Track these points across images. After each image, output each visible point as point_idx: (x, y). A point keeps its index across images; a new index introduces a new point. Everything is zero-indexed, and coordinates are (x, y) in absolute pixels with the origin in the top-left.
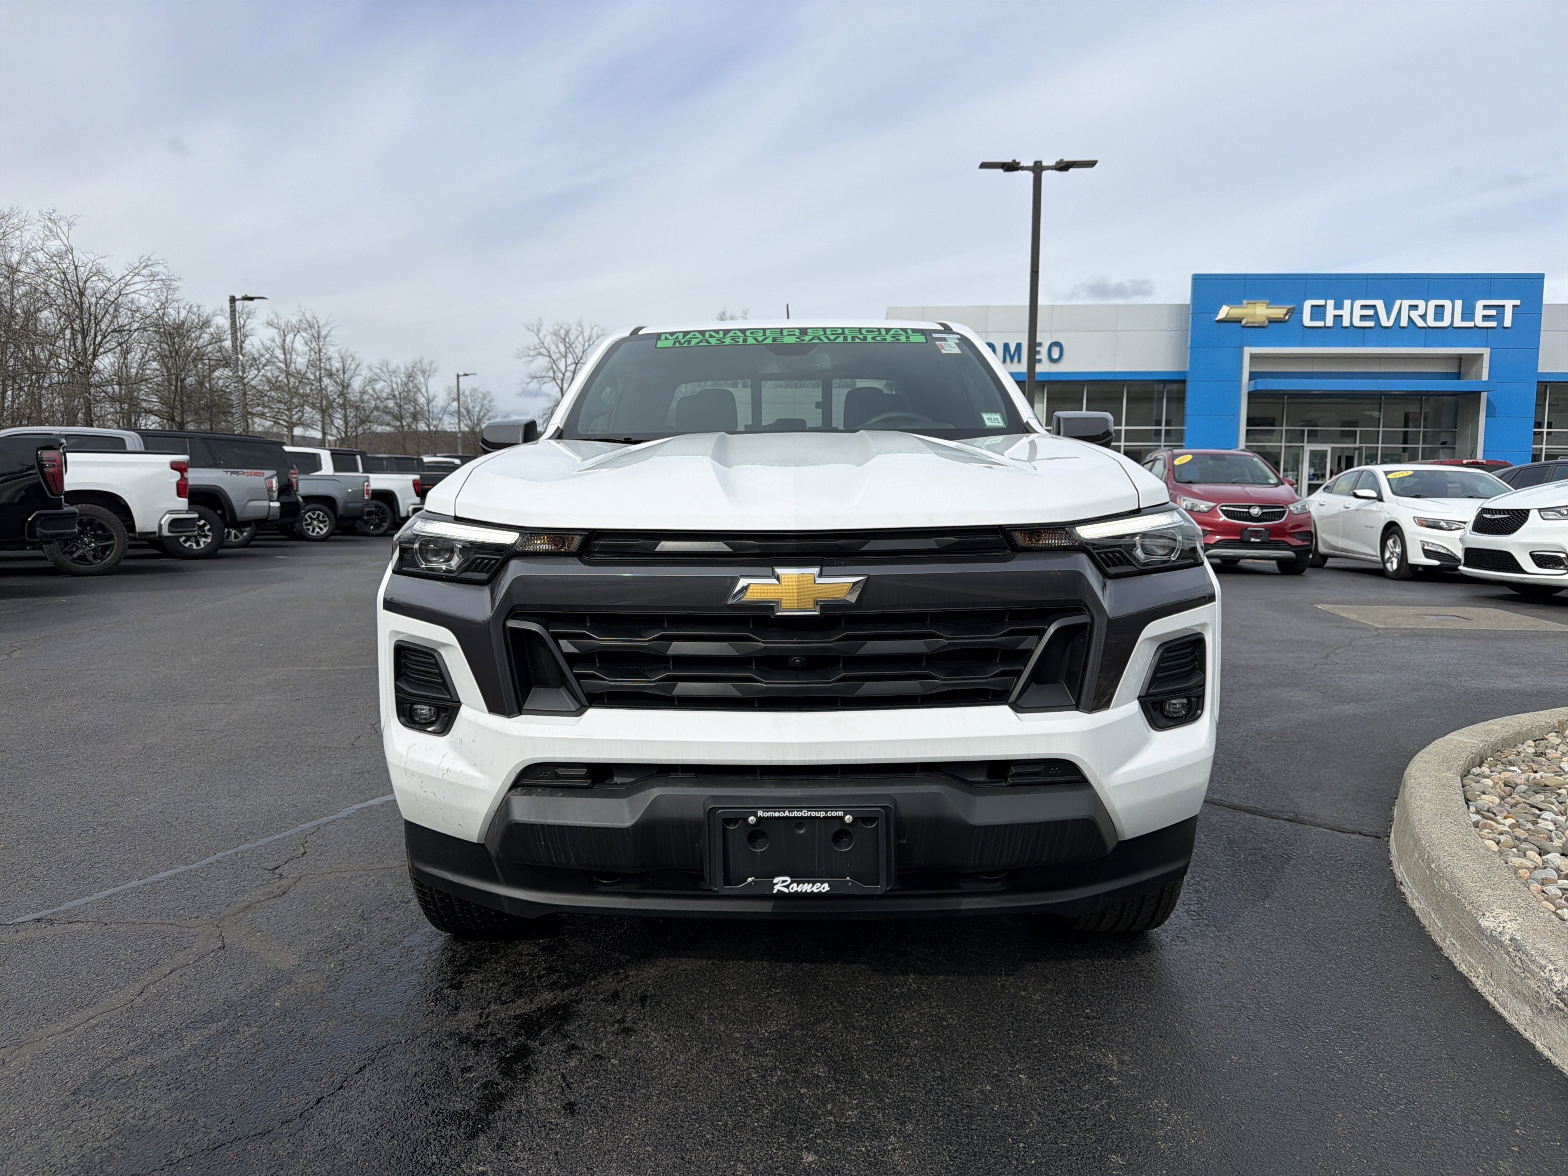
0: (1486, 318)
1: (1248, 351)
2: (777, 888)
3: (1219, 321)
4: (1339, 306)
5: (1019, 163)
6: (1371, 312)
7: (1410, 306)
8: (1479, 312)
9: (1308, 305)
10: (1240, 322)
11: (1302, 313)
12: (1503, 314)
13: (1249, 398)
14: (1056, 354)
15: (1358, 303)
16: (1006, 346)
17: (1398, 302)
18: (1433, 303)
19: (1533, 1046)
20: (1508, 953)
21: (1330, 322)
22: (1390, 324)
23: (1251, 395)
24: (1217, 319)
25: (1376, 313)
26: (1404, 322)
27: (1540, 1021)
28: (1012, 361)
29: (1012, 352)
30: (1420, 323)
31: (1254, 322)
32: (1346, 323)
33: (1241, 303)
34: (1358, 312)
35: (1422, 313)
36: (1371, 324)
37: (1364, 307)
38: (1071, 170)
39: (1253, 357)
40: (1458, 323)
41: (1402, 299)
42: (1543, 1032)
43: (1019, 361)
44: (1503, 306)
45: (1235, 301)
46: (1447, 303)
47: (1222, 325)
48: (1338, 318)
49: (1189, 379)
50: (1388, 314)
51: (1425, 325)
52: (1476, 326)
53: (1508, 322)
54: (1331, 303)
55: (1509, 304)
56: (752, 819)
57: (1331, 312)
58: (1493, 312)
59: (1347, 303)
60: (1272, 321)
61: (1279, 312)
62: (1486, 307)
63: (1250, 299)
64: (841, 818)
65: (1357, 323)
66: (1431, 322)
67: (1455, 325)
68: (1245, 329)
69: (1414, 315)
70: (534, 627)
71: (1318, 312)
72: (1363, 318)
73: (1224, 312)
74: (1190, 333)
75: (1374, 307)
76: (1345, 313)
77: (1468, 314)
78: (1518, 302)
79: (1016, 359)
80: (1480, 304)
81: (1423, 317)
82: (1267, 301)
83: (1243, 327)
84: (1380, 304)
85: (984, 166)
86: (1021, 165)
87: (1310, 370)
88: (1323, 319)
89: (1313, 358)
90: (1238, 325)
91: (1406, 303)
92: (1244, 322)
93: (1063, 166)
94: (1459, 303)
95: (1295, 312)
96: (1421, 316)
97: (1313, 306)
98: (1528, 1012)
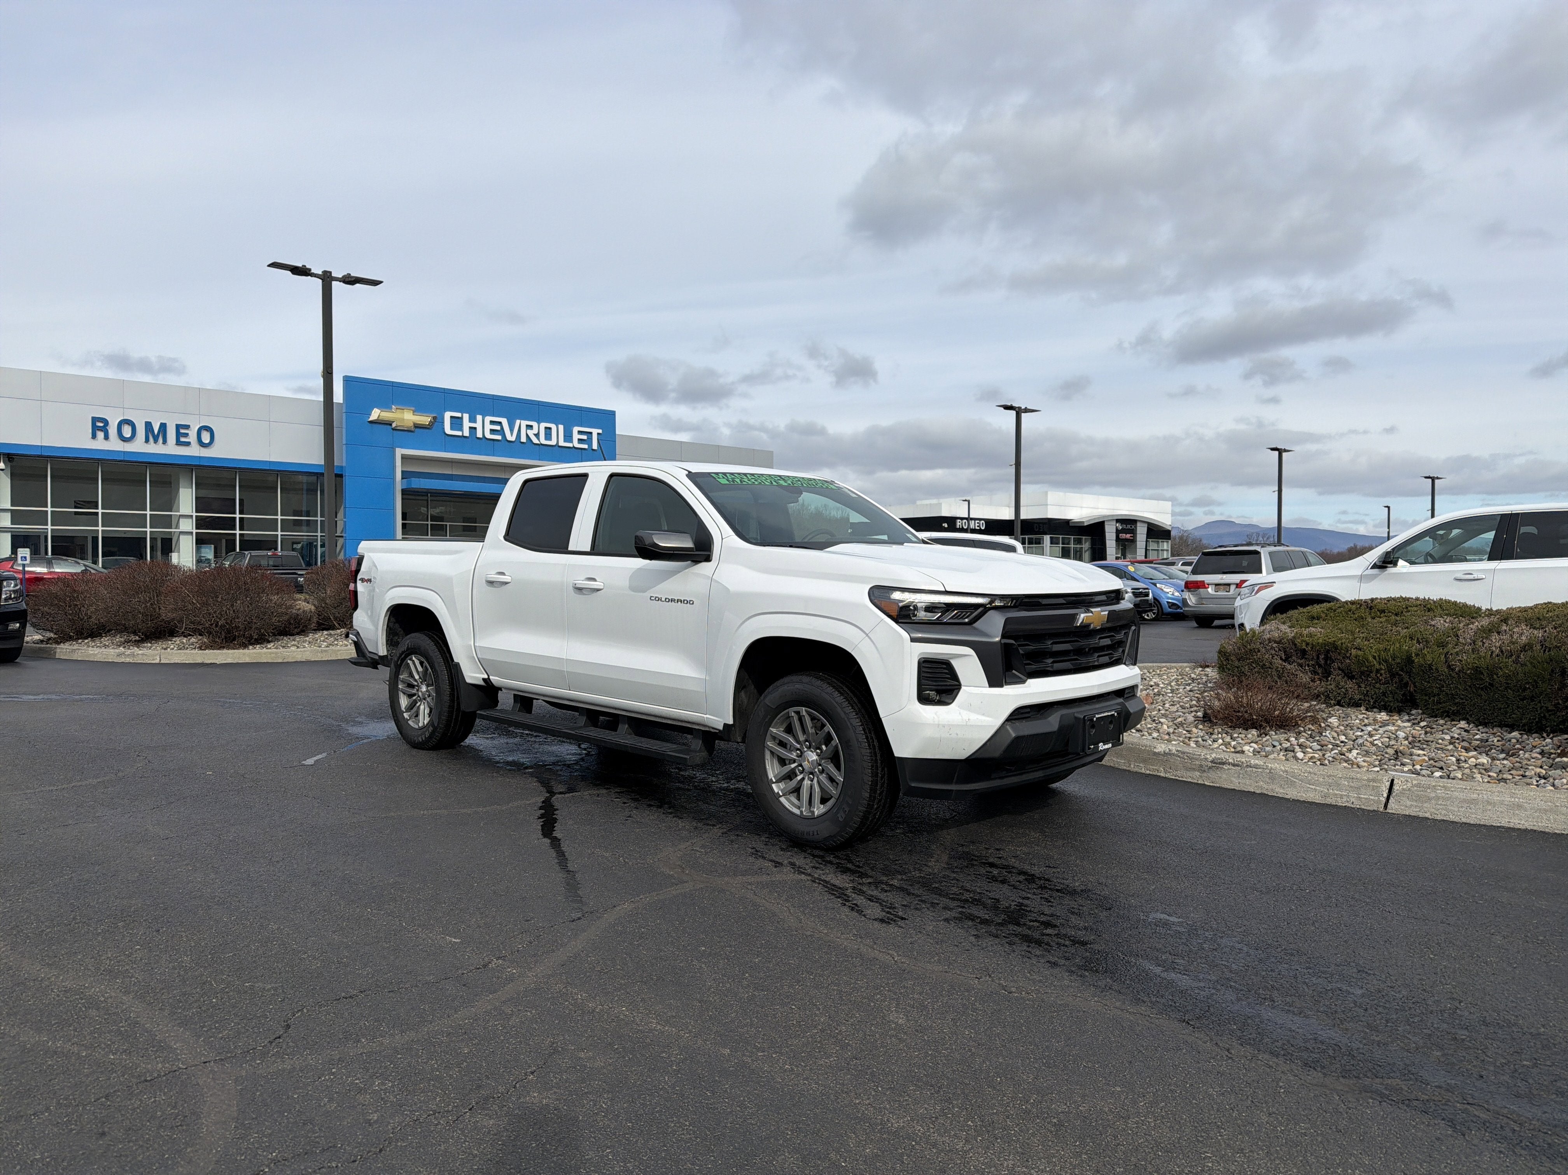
0: (580, 441)
1: (399, 452)
2: (1100, 748)
3: (371, 422)
4: (473, 419)
5: (310, 270)
6: (498, 428)
7: (527, 426)
8: (576, 437)
9: (448, 415)
10: (391, 425)
11: (443, 422)
12: (592, 439)
13: (402, 494)
14: (206, 438)
15: (488, 419)
16: (148, 426)
17: (518, 422)
18: (543, 425)
19: (1204, 784)
20: (1179, 757)
21: (466, 433)
22: (513, 439)
23: (404, 492)
24: (370, 419)
25: (502, 428)
26: (523, 439)
27: (1205, 774)
28: (156, 441)
29: (156, 432)
30: (535, 441)
31: (403, 426)
32: (479, 434)
33: (391, 408)
34: (488, 427)
35: (536, 432)
36: (499, 437)
37: (492, 422)
38: (358, 285)
39: (404, 458)
40: (562, 443)
41: (521, 419)
42: (1208, 778)
43: (165, 442)
44: (591, 433)
45: (385, 405)
46: (553, 426)
47: (374, 425)
48: (473, 429)
49: (347, 474)
50: (512, 431)
51: (538, 442)
52: (574, 447)
53: (595, 446)
54: (466, 417)
55: (595, 432)
56: (1095, 719)
57: (467, 424)
58: (584, 437)
59: (479, 418)
60: (417, 426)
61: (425, 420)
62: (580, 432)
63: (399, 405)
64: (1113, 715)
65: (488, 435)
66: (543, 441)
67: (560, 445)
68: (395, 432)
69: (531, 433)
70: (1012, 642)
71: (457, 423)
72: (493, 431)
73: (375, 414)
74: (344, 430)
75: (500, 423)
76: (478, 425)
77: (568, 437)
78: (600, 431)
79: (161, 440)
80: (576, 429)
81: (537, 435)
82: (413, 409)
83: (393, 429)
84: (504, 421)
85: (274, 265)
86: (312, 271)
87: (450, 473)
88: (461, 429)
89: (452, 462)
90: (389, 427)
91: (524, 423)
92: (394, 425)
93: (350, 280)
94: (561, 427)
95: (437, 421)
96: (535, 435)
97: (452, 417)
98: (1198, 774)
